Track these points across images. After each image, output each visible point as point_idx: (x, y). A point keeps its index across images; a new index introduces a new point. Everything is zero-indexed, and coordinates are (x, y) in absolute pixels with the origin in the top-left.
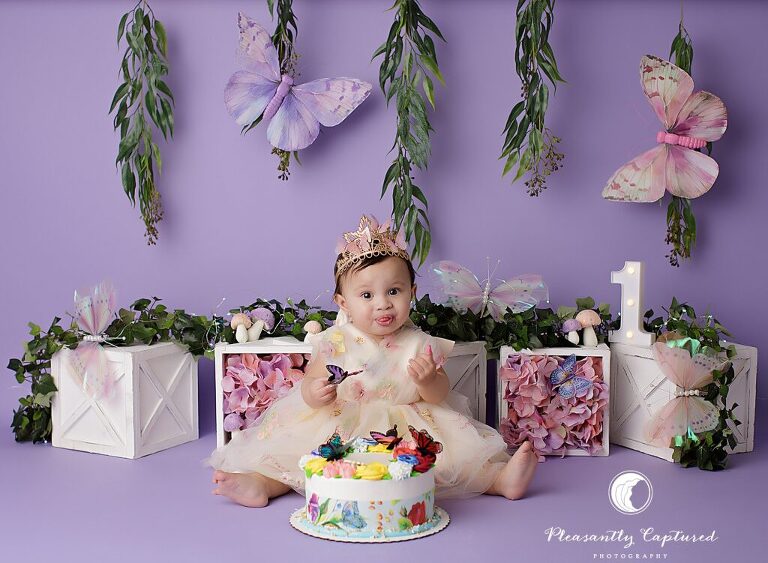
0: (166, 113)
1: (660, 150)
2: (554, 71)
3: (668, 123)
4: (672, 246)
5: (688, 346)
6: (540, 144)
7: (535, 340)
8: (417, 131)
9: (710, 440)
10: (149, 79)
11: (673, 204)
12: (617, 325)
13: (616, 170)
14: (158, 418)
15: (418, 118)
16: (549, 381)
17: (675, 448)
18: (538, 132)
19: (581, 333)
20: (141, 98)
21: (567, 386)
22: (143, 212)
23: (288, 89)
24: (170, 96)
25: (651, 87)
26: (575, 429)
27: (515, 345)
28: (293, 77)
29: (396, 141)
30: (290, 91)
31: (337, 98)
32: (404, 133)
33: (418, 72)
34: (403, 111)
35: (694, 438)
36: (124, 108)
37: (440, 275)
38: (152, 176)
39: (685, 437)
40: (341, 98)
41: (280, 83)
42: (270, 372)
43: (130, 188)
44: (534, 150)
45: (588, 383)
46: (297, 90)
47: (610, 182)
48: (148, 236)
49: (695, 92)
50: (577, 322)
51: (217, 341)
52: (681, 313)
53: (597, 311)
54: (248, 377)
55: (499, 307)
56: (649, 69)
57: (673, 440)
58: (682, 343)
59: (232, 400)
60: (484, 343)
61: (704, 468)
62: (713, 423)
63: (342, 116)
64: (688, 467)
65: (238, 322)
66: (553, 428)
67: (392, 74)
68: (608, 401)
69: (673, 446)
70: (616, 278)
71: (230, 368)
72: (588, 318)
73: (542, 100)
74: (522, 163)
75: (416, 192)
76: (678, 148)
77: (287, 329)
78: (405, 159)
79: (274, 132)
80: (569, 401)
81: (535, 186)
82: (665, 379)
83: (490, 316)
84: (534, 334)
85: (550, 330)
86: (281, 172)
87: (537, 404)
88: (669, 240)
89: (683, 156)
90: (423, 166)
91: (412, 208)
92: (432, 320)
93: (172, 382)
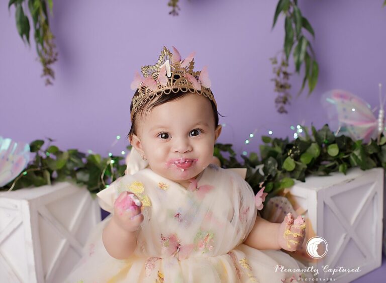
22: (40, 55)
38: (47, 19)
43: (24, 29)
48: (45, 78)
60: (381, 170)
75: (305, 23)
86: (171, 9)
91: (300, 40)
92: (333, 151)
93: (73, 223)
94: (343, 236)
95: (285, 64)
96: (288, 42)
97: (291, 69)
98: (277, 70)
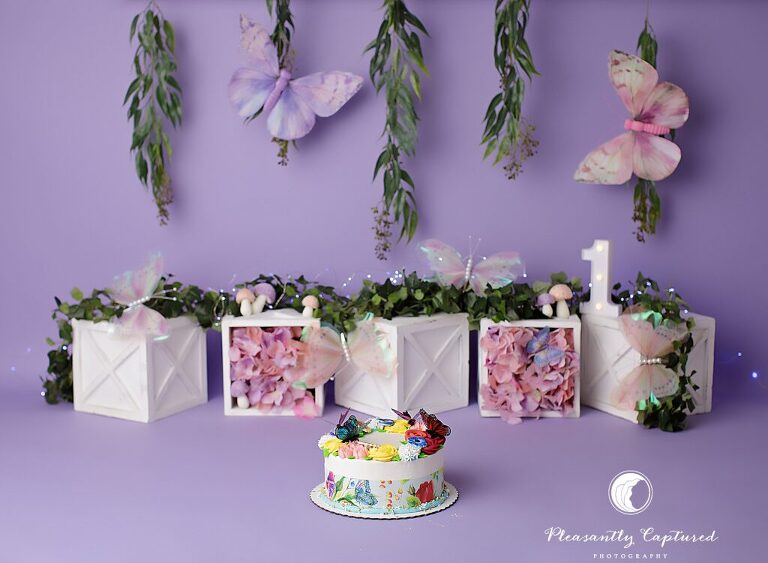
0: (175, 105)
1: (626, 137)
2: (530, 65)
3: (634, 112)
4: (639, 223)
5: (651, 319)
6: (517, 132)
7: (513, 314)
8: (405, 120)
9: (670, 405)
10: (159, 74)
11: (639, 185)
12: (587, 298)
13: (586, 154)
14: (170, 385)
15: (405, 109)
16: (525, 350)
17: (640, 411)
18: (515, 120)
19: (554, 306)
20: (152, 91)
21: (541, 356)
22: (155, 194)
23: (286, 84)
24: (179, 89)
25: (619, 79)
26: (548, 393)
27: (495, 317)
28: (290, 72)
29: (386, 129)
30: (288, 85)
31: (331, 90)
32: (393, 123)
33: (406, 67)
34: (392, 102)
35: (657, 402)
36: (136, 101)
37: (425, 254)
38: (163, 162)
39: (648, 401)
40: (335, 91)
41: (278, 78)
42: (272, 343)
43: (143, 174)
44: (512, 137)
45: (560, 352)
46: (295, 83)
47: (581, 166)
48: (160, 218)
49: (659, 83)
50: (550, 296)
51: (224, 315)
52: (646, 286)
53: (569, 285)
54: (253, 348)
55: (480, 283)
56: (617, 63)
57: (637, 404)
58: (645, 316)
59: (238, 369)
60: (466, 315)
61: (665, 429)
62: (673, 388)
63: (336, 107)
64: (651, 427)
65: (242, 297)
66: (529, 393)
67: (381, 67)
68: (579, 368)
69: (637, 409)
70: (587, 255)
71: (236, 340)
72: (560, 292)
73: (518, 91)
74: (501, 148)
75: (404, 176)
76: (643, 135)
77: (287, 302)
78: (394, 146)
79: (274, 123)
80: (543, 369)
81: (512, 170)
82: (630, 348)
83: (471, 290)
84: (512, 308)
85: (526, 303)
86: (280, 159)
87: (514, 371)
88: (636, 218)
89: (648, 142)
90: (411, 153)
91: (401, 191)
92: (419, 295)
93: (182, 352)
94: (426, 370)
95: (386, 213)
96: (388, 193)
97: (391, 218)
98: (378, 219)
